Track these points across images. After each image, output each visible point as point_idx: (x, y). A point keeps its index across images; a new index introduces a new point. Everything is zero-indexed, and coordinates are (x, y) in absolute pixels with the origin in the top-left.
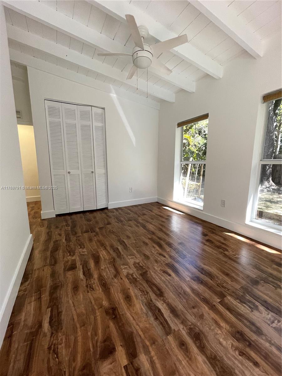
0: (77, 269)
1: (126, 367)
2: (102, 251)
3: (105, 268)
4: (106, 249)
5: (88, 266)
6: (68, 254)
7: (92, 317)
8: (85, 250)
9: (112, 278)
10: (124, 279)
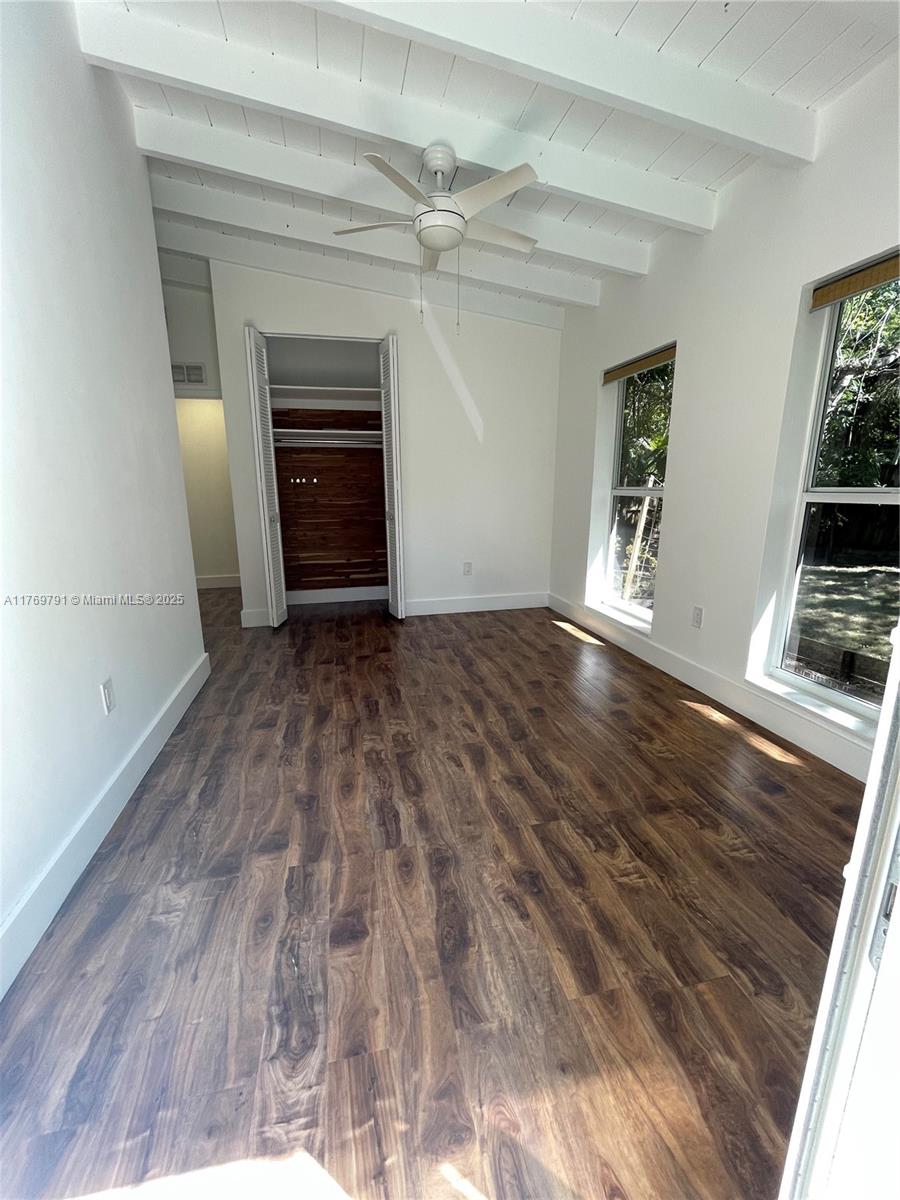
0: (276, 728)
1: (292, 869)
2: (340, 702)
3: (331, 734)
4: (351, 700)
5: (299, 725)
6: (270, 701)
7: (270, 801)
8: (306, 697)
9: (336, 753)
10: (357, 757)
